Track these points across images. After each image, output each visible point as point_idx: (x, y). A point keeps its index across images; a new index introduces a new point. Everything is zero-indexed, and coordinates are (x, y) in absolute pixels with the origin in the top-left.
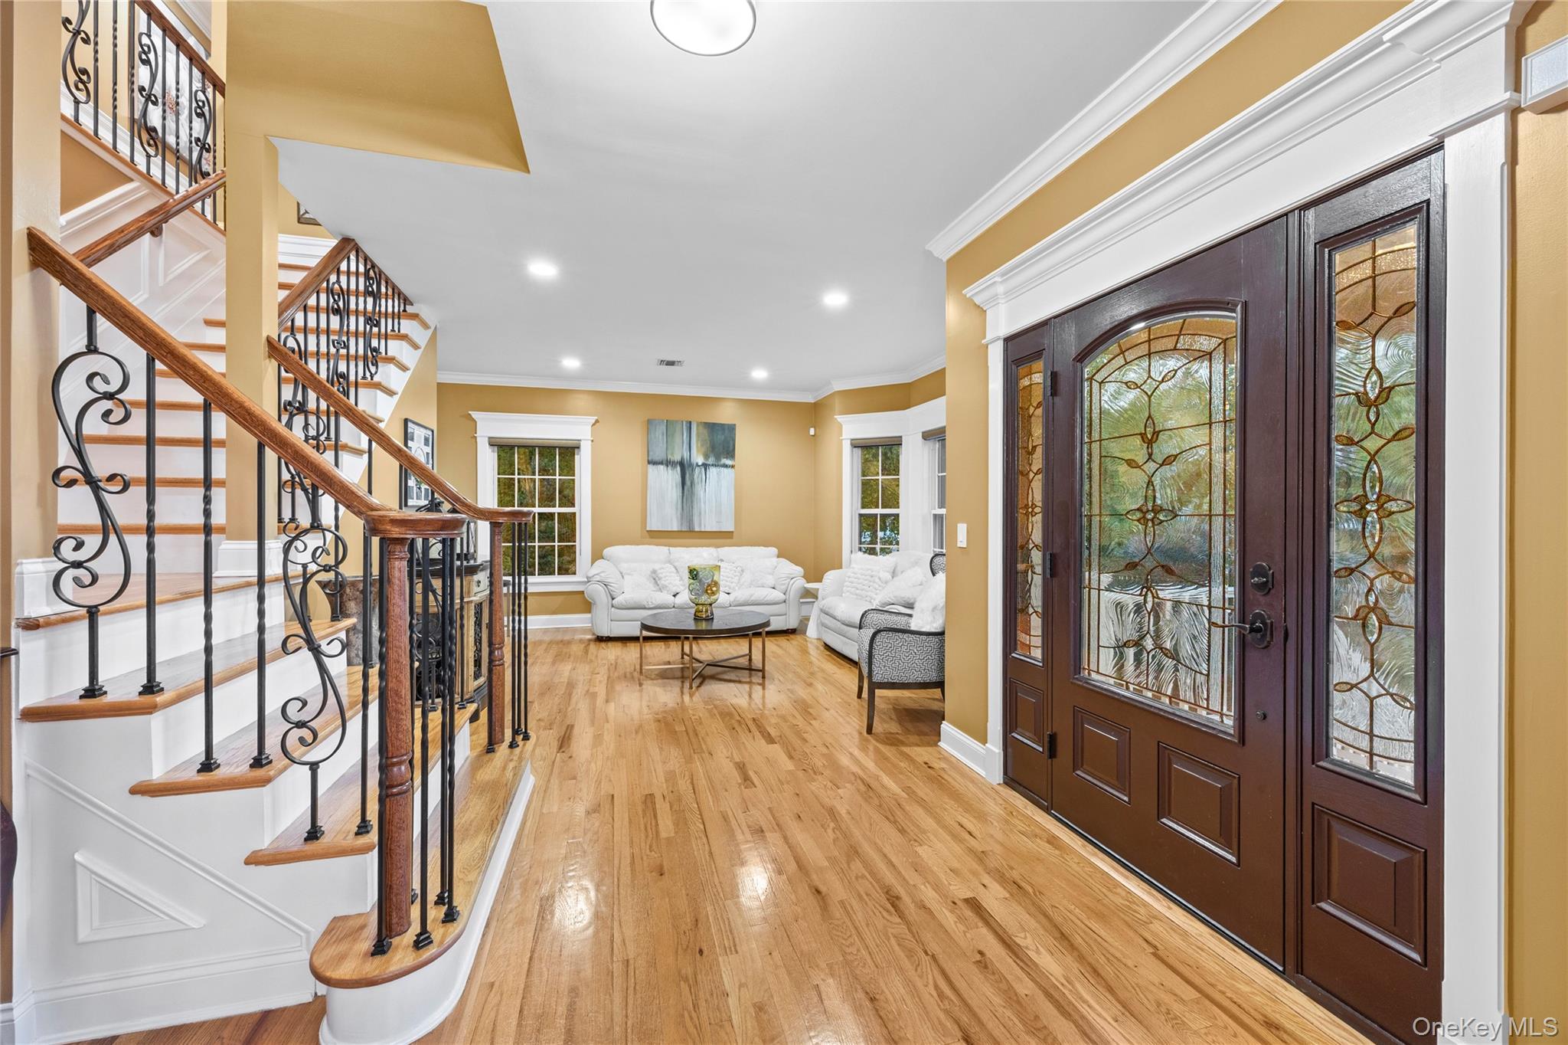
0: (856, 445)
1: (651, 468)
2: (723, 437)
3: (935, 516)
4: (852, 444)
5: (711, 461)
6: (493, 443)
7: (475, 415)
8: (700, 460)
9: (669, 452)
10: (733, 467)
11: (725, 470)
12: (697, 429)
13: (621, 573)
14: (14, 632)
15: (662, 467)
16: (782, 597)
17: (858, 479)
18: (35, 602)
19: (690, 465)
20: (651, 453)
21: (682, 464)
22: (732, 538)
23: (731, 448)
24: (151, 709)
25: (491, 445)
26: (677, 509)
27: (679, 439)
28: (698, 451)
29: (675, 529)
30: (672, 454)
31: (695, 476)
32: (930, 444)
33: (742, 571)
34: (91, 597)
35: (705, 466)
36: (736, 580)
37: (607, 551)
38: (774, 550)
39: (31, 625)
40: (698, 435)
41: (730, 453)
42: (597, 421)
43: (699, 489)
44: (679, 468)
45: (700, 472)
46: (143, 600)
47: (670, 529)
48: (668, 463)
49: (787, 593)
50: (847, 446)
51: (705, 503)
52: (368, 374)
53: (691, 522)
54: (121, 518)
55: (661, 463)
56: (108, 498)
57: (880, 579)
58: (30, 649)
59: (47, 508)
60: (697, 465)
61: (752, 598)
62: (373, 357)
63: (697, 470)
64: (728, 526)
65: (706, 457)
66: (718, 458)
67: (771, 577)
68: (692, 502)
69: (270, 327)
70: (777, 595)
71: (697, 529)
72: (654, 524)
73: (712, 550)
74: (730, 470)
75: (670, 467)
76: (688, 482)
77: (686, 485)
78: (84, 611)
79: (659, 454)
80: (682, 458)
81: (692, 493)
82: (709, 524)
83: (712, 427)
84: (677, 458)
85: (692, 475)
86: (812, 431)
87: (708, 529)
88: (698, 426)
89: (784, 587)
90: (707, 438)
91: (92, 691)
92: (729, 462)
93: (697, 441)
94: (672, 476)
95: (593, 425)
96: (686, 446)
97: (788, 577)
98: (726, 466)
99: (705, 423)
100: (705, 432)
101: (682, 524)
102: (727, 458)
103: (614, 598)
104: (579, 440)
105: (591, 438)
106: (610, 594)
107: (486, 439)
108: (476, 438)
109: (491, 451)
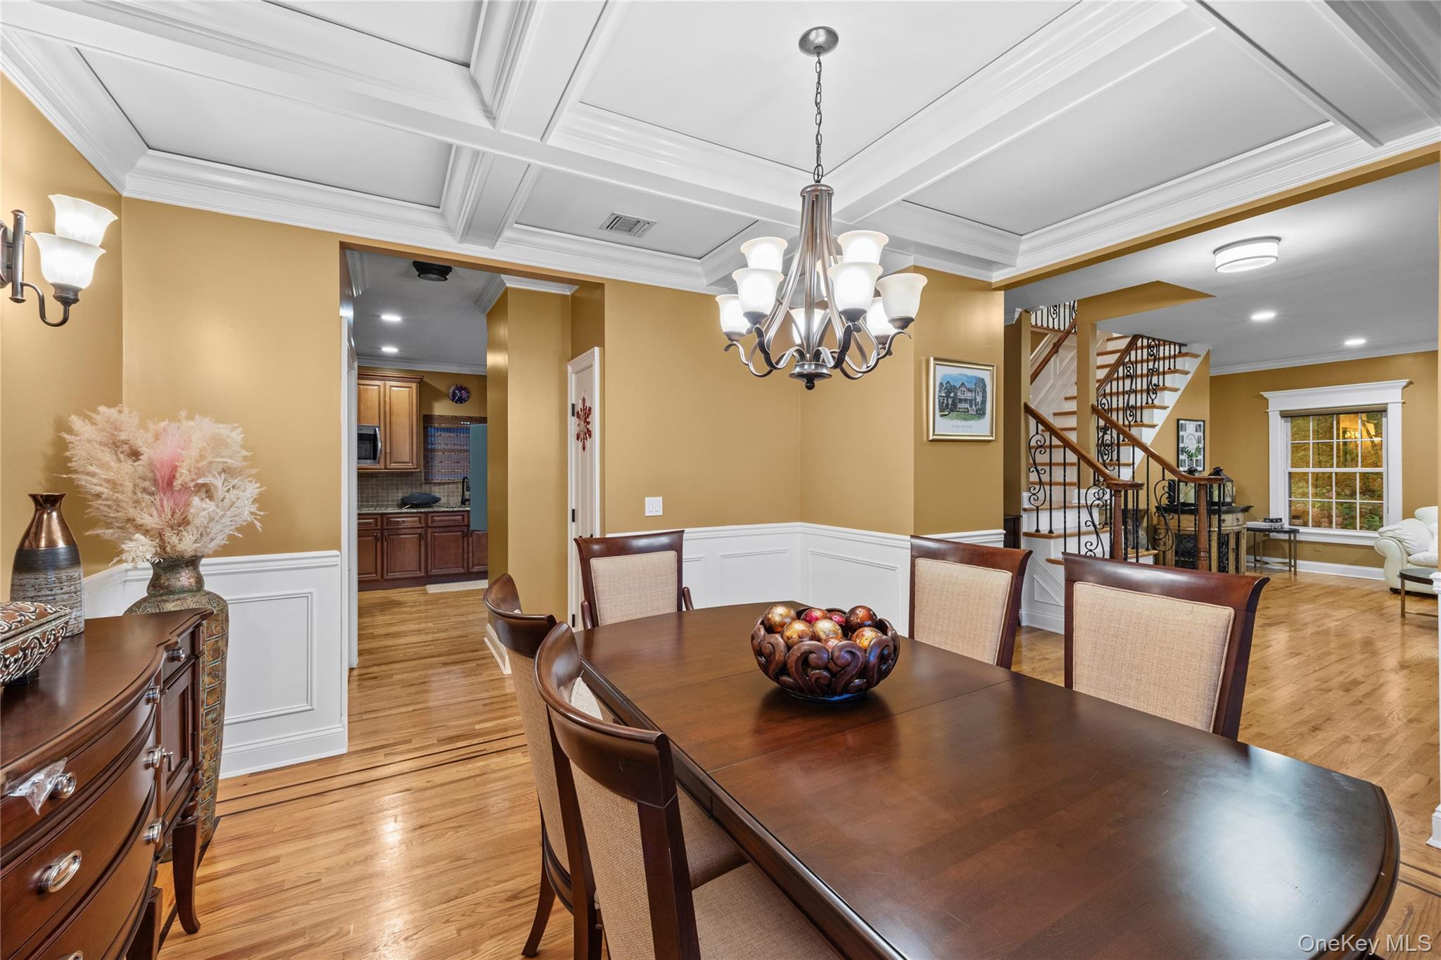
6: (1287, 415)
7: (1266, 394)
13: (1431, 532)
14: (1022, 511)
18: (1026, 505)
24: (1050, 538)
25: (1285, 416)
34: (1038, 503)
37: (1419, 512)
39: (1025, 510)
42: (1410, 383)
46: (1049, 507)
52: (1150, 401)
54: (1043, 480)
56: (1041, 475)
58: (1025, 517)
59: (1028, 477)
62: (1154, 389)
69: (1093, 401)
78: (1035, 508)
91: (1038, 530)
95: (1406, 387)
103: (1410, 555)
104: (1387, 404)
105: (1403, 401)
106: (1406, 550)
107: (1278, 413)
108: (1268, 412)
109: (1283, 421)
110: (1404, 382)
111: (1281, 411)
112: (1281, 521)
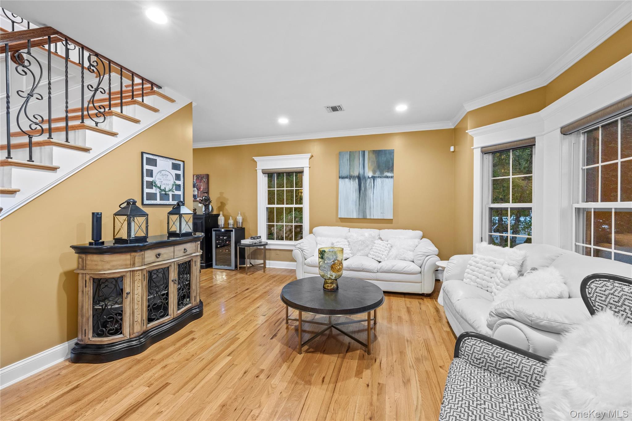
0: (485, 151)
1: (341, 181)
2: (385, 158)
3: (578, 210)
4: (482, 152)
5: (377, 174)
6: (264, 172)
7: (256, 158)
8: (370, 174)
9: (351, 170)
10: (392, 177)
11: (387, 179)
12: (369, 155)
13: (317, 243)
15: (347, 180)
16: (418, 269)
17: (489, 179)
19: (364, 177)
20: (341, 172)
21: (359, 177)
22: (392, 223)
23: (391, 165)
25: (264, 173)
26: (356, 205)
27: (357, 162)
28: (369, 168)
29: (355, 217)
30: (353, 172)
31: (367, 185)
32: (572, 138)
33: (391, 247)
35: (374, 178)
36: (385, 253)
37: (315, 229)
38: (419, 233)
40: (369, 158)
41: (390, 168)
42: (312, 156)
43: (370, 192)
44: (357, 180)
45: (370, 182)
47: (351, 217)
48: (350, 177)
49: (423, 267)
50: (477, 154)
51: (373, 201)
53: (364, 212)
55: (347, 177)
57: (502, 274)
60: (369, 178)
61: (394, 269)
63: (368, 181)
64: (390, 217)
65: (374, 172)
66: (382, 172)
67: (411, 253)
68: (365, 200)
70: (414, 268)
71: (368, 217)
72: (342, 215)
73: (377, 231)
74: (390, 180)
75: (351, 180)
76: (363, 189)
77: (361, 189)
79: (345, 173)
80: (359, 174)
81: (365, 195)
82: (376, 215)
83: (378, 153)
84: (356, 174)
85: (365, 184)
86: (452, 149)
87: (376, 218)
88: (369, 152)
89: (420, 262)
90: (375, 160)
92: (389, 174)
93: (369, 162)
94: (354, 184)
95: (310, 158)
96: (361, 166)
97: (423, 255)
98: (387, 177)
99: (374, 151)
100: (373, 156)
101: (359, 214)
102: (388, 172)
103: (306, 259)
104: (303, 168)
105: (309, 166)
106: (304, 257)
107: (261, 170)
108: (257, 170)
109: (264, 176)
110: (309, 155)
111: (262, 170)
112: (260, 238)
